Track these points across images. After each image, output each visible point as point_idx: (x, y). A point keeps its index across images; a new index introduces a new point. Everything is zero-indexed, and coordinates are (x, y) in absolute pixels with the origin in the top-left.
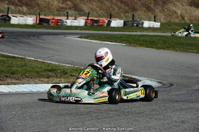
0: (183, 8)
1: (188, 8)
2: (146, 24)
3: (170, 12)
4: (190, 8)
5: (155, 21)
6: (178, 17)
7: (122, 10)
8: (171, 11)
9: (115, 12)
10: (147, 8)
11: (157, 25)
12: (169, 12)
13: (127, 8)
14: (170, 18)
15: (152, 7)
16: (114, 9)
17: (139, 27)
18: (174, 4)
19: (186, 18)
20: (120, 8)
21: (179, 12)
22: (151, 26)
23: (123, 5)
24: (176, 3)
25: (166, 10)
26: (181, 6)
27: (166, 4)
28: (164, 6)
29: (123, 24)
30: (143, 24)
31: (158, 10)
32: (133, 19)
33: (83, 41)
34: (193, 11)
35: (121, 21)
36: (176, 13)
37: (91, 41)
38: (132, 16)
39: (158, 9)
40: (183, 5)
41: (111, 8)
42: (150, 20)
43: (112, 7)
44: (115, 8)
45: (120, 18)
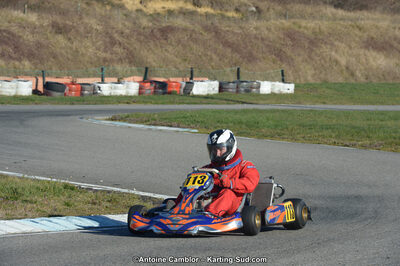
0: (350, 52)
1: (362, 52)
2: (266, 87)
3: (326, 62)
4: (367, 52)
5: (283, 81)
6: (342, 71)
7: (226, 61)
8: (328, 60)
9: (213, 64)
10: (278, 55)
11: (288, 88)
12: (323, 61)
13: (236, 56)
14: (326, 74)
15: (289, 53)
16: (211, 59)
17: (252, 93)
18: (332, 44)
19: (358, 73)
20: (222, 57)
21: (343, 62)
22: (276, 91)
23: (229, 50)
24: (336, 43)
25: (317, 58)
26: (347, 49)
27: (317, 46)
28: (312, 50)
29: (217, 89)
30: (259, 87)
31: (300, 59)
32: (238, 78)
34: (371, 60)
35: (212, 83)
36: (337, 62)
39: (299, 55)
40: (350, 48)
41: (204, 58)
42: (272, 79)
43: (206, 55)
44: (214, 56)
45: (214, 79)
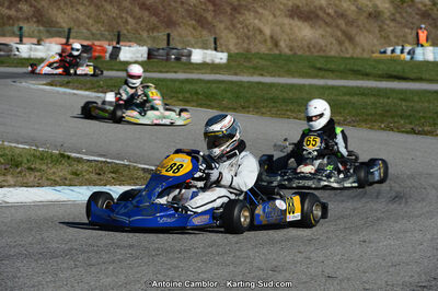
0: (275, 21)
1: (287, 21)
2: (198, 56)
3: (249, 30)
4: (291, 21)
5: (216, 49)
6: (265, 41)
7: (143, 25)
8: (251, 28)
9: (129, 27)
10: (198, 21)
11: (221, 57)
12: (246, 30)
13: (154, 20)
14: (249, 44)
15: (210, 18)
16: (127, 22)
17: (182, 60)
18: (257, 12)
19: (282, 44)
20: (138, 20)
21: (267, 32)
22: (208, 60)
23: (147, 13)
24: (260, 10)
25: (239, 26)
26: (271, 17)
27: (239, 13)
29: (146, 56)
30: (189, 55)
31: (222, 26)
32: (168, 44)
33: (58, 92)
34: (296, 29)
35: (141, 48)
36: (261, 32)
37: (75, 91)
38: (165, 37)
39: (221, 22)
40: (275, 16)
41: (119, 21)
42: (204, 47)
43: (122, 18)
44: (130, 19)
45: (140, 42)
